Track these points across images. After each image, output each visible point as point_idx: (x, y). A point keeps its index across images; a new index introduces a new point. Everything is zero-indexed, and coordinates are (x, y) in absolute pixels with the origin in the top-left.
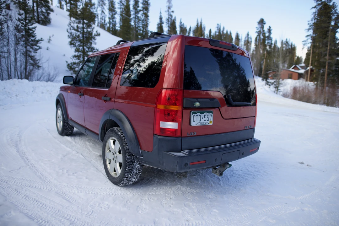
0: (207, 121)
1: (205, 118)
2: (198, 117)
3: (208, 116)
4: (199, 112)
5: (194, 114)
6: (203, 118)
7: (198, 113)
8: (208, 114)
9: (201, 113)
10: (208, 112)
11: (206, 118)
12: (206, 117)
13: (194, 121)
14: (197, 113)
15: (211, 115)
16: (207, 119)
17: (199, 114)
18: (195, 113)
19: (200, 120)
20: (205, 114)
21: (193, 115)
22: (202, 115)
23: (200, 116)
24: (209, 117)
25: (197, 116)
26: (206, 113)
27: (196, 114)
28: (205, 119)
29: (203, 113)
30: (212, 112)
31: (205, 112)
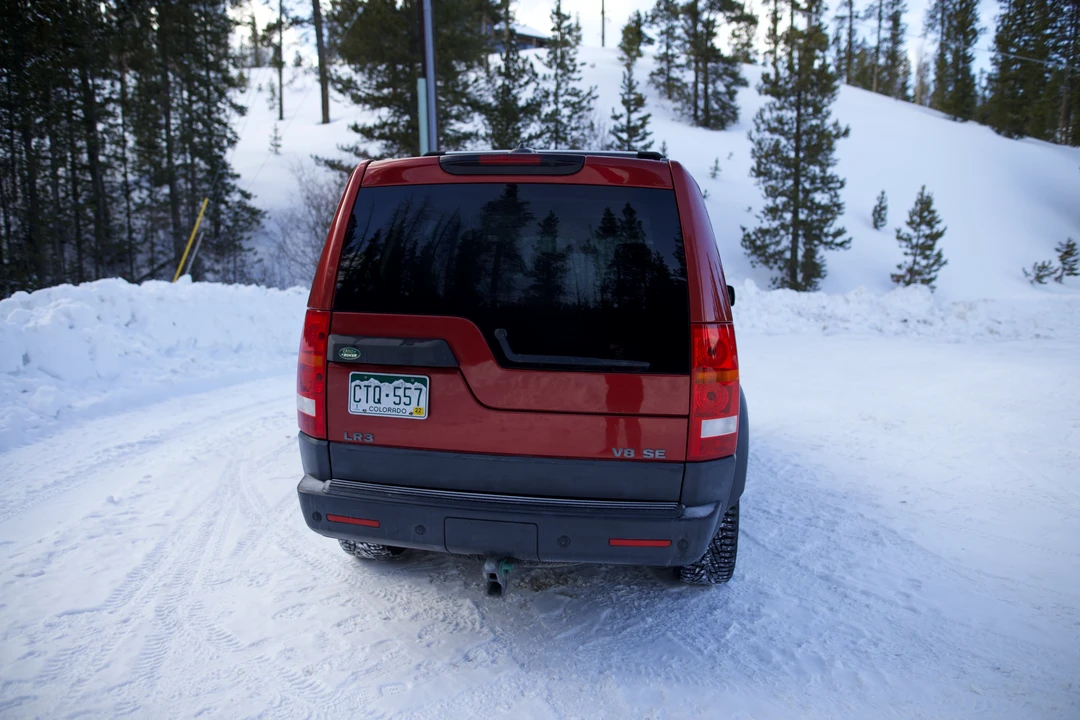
0: (402, 406)
1: (395, 395)
2: (371, 390)
3: (408, 392)
4: (376, 377)
5: (357, 382)
6: (387, 395)
7: (372, 379)
8: (409, 385)
9: (382, 380)
10: (407, 380)
11: (402, 395)
12: (400, 392)
13: (357, 399)
14: (368, 380)
15: (421, 390)
16: (407, 400)
17: (373, 382)
18: (362, 378)
19: (379, 400)
20: (396, 383)
21: (354, 384)
22: (387, 387)
23: (377, 389)
24: (414, 394)
25: (368, 387)
26: (401, 381)
27: (366, 383)
28: (397, 400)
29: (391, 380)
30: (423, 382)
31: (398, 379)
